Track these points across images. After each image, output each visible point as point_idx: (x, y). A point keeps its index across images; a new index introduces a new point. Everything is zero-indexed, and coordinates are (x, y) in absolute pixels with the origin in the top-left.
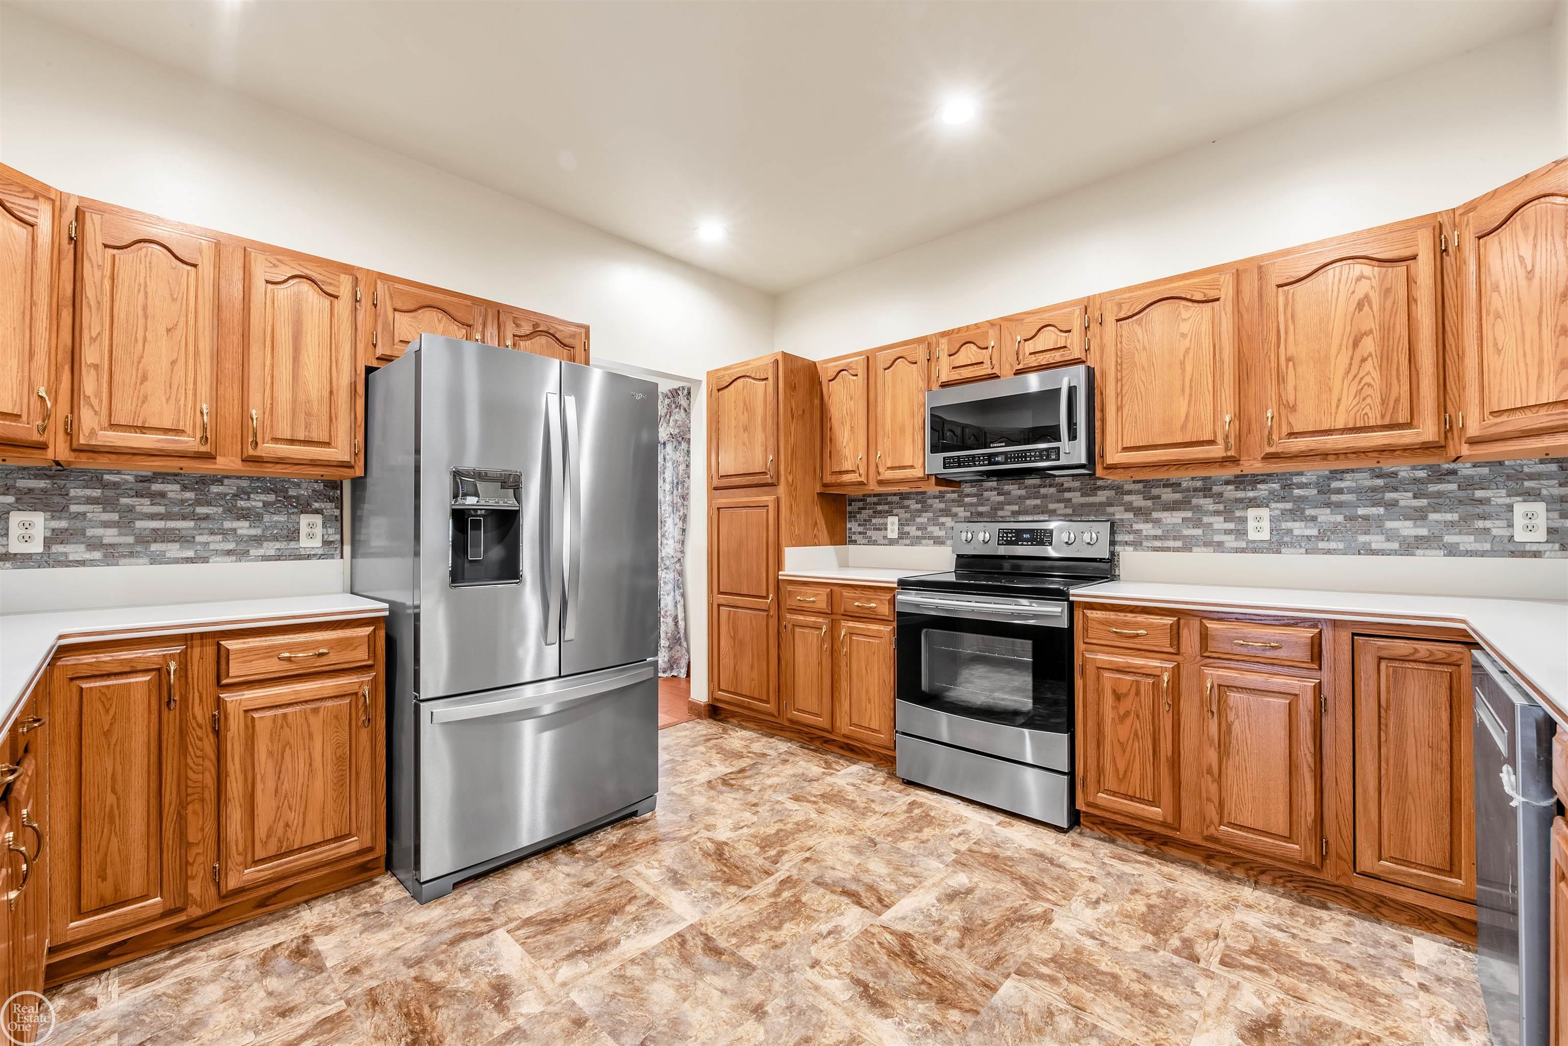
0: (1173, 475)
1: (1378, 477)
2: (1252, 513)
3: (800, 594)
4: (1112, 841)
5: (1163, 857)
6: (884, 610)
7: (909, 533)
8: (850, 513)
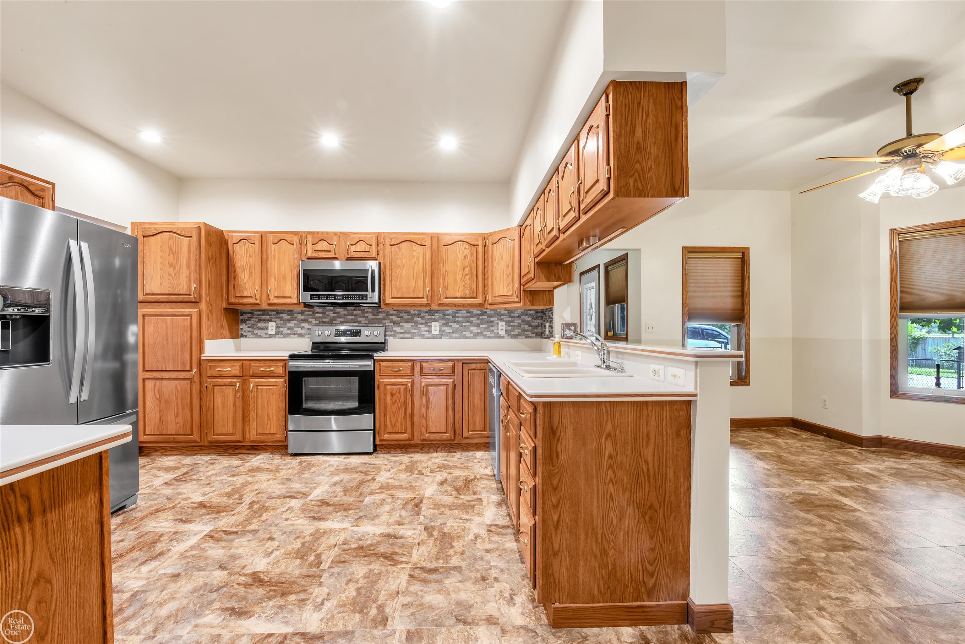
0: (408, 309)
1: (468, 313)
2: (434, 324)
3: (219, 367)
4: (390, 453)
5: (407, 452)
6: (280, 371)
7: (282, 332)
8: (242, 320)
